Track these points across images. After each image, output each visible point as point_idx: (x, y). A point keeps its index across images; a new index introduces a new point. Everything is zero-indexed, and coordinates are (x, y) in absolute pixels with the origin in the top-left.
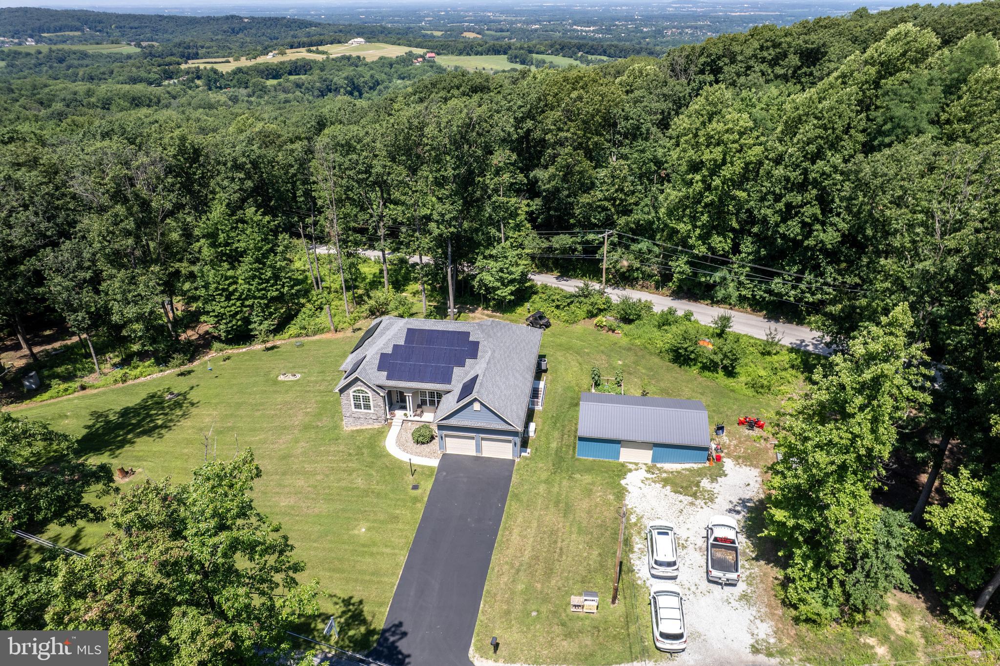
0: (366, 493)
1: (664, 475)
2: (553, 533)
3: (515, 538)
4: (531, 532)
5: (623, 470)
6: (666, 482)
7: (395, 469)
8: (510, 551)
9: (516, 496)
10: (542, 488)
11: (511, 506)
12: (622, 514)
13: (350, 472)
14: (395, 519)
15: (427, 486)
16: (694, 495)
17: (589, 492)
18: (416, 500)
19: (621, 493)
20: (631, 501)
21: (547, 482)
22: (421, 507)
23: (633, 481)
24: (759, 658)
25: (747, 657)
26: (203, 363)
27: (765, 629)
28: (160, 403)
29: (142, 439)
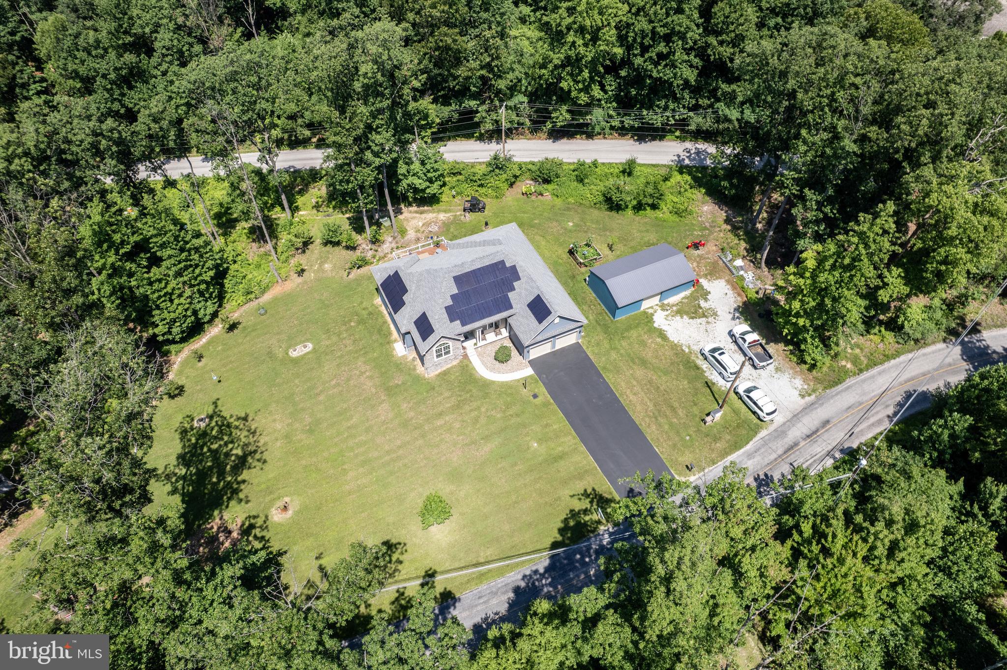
1: (675, 308)
2: (650, 382)
3: (631, 397)
4: (637, 389)
5: (648, 318)
6: (680, 313)
7: (509, 390)
8: (639, 408)
9: (604, 368)
10: (614, 354)
11: (610, 378)
12: (676, 348)
14: (548, 426)
15: (542, 390)
16: (704, 316)
18: (546, 404)
19: (662, 334)
20: (673, 336)
21: (612, 348)
22: (555, 409)
23: (660, 322)
24: (808, 399)
25: (802, 402)
26: (180, 373)
27: (798, 382)
28: (203, 435)
29: (245, 475)
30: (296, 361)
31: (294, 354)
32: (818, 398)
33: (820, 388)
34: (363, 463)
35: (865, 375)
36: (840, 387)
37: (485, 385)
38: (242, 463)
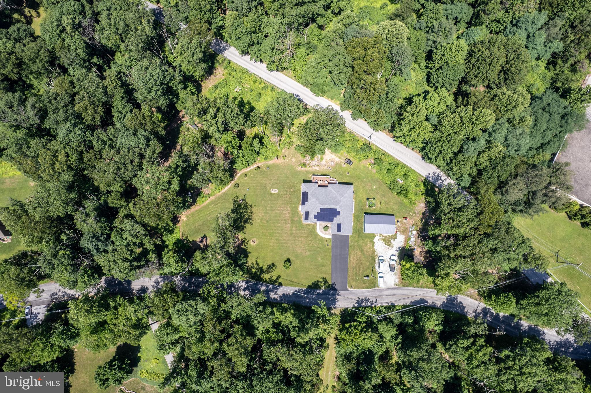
0: (317, 247)
1: (383, 238)
2: (360, 258)
3: (352, 259)
4: (355, 258)
5: (374, 236)
6: (383, 240)
7: (322, 240)
8: (352, 263)
9: (351, 247)
10: (356, 243)
11: (350, 250)
12: (374, 251)
14: (326, 255)
15: (330, 244)
16: (389, 245)
17: (366, 244)
18: (329, 249)
20: (376, 247)
21: (357, 241)
22: (331, 251)
23: (376, 240)
27: (397, 281)
28: (239, 205)
32: (398, 288)
34: (277, 240)
36: (406, 288)
37: (317, 235)
38: (246, 221)
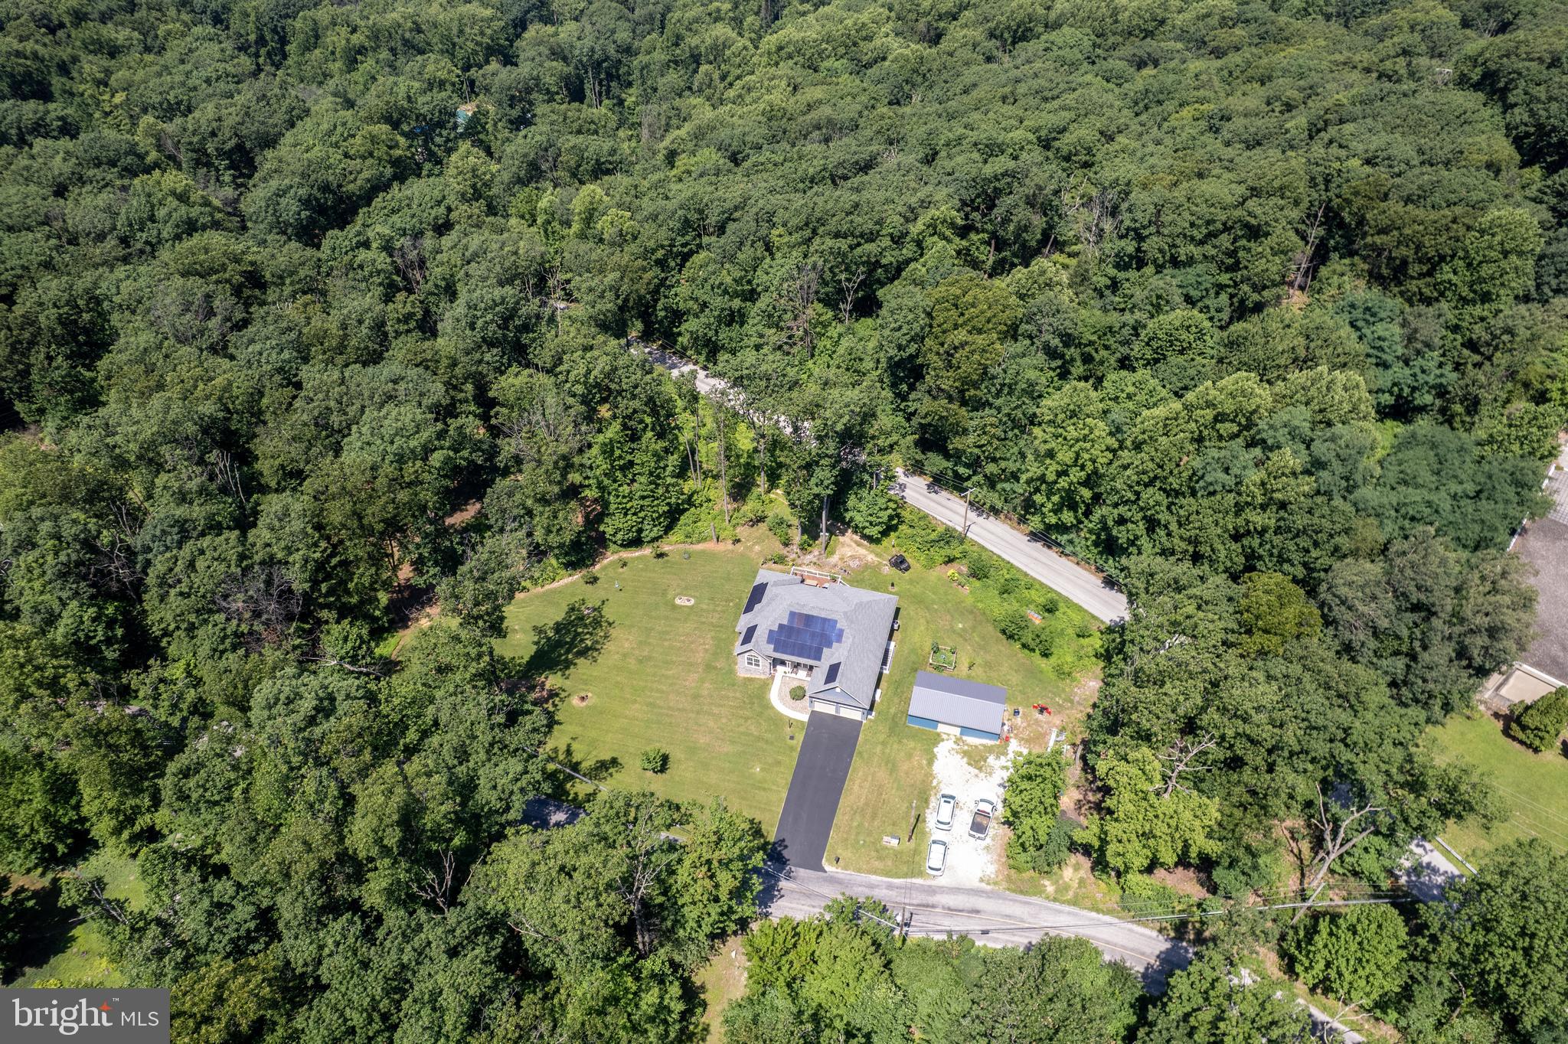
0: (759, 739)
2: (881, 786)
3: (856, 787)
5: (937, 739)
6: (965, 753)
7: (778, 720)
8: (852, 797)
9: (860, 753)
10: (879, 748)
11: (856, 761)
12: (930, 775)
13: (746, 719)
14: (778, 763)
15: (800, 737)
16: (980, 769)
18: (792, 749)
19: (932, 759)
20: (937, 767)
22: (796, 755)
23: (942, 750)
24: (983, 885)
25: (976, 884)
26: (604, 568)
28: (581, 618)
29: (580, 661)
30: (675, 607)
31: (678, 601)
32: (993, 891)
33: (1005, 885)
34: (649, 704)
35: (1057, 906)
36: (1021, 897)
37: (767, 706)
38: (583, 653)
